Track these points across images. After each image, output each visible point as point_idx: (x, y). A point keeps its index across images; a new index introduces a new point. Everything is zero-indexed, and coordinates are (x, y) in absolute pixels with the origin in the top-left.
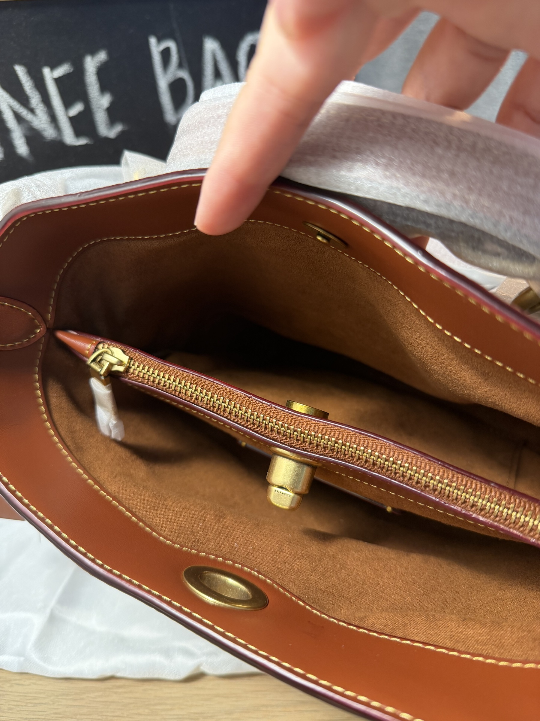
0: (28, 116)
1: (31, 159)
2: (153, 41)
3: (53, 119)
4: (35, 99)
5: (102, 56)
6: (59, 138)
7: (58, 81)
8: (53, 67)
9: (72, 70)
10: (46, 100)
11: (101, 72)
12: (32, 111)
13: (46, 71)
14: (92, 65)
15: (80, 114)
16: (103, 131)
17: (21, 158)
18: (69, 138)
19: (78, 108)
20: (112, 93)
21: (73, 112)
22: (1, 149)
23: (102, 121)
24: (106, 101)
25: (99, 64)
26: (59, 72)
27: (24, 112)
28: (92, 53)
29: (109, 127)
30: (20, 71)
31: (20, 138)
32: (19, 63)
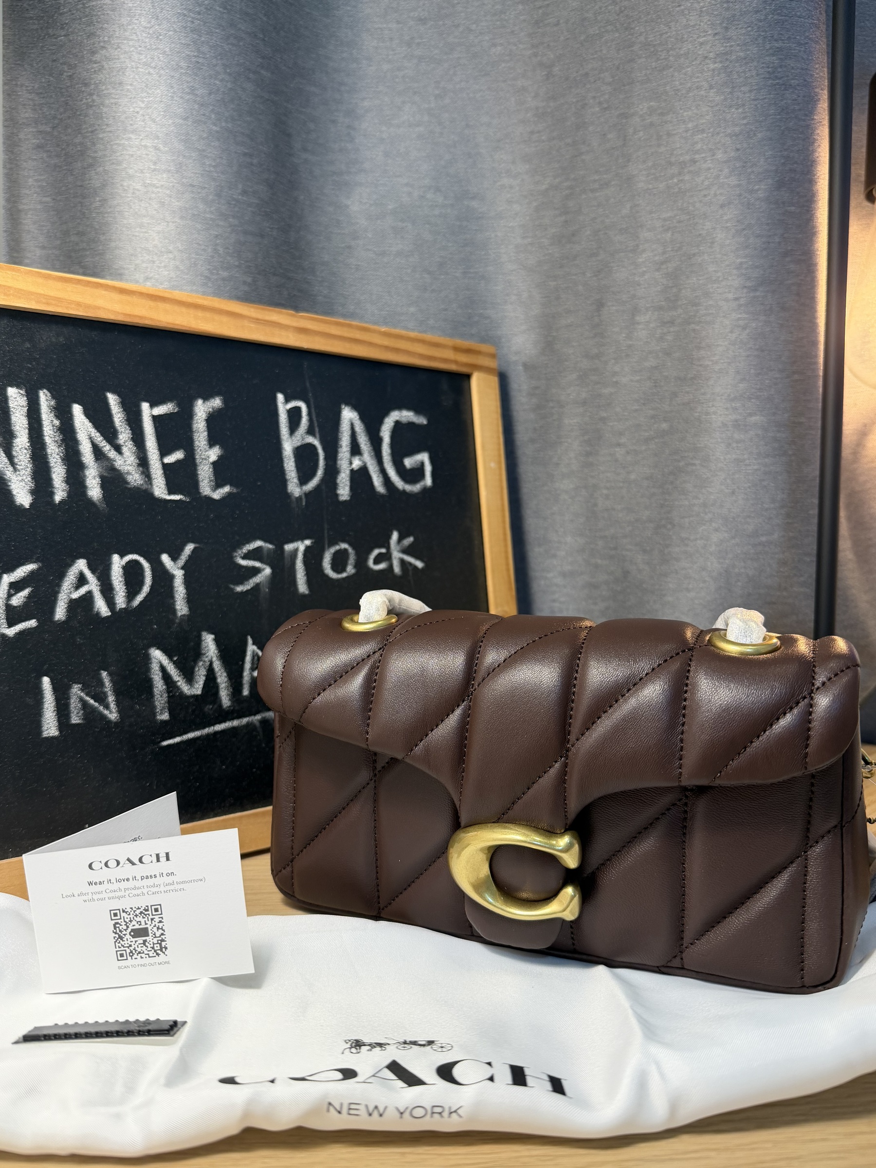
0: (112, 454)
1: (104, 507)
2: (280, 397)
3: (143, 462)
4: (124, 436)
5: (217, 402)
6: (145, 487)
7: (157, 420)
8: (153, 404)
9: (177, 410)
10: (138, 439)
11: (212, 419)
12: (118, 449)
13: (145, 406)
14: (204, 408)
15: (178, 462)
16: (206, 488)
17: (90, 502)
18: (160, 490)
19: (177, 456)
20: (222, 447)
21: (170, 459)
22: (64, 485)
23: (205, 473)
24: (214, 454)
25: (211, 410)
26: (161, 410)
27: (106, 448)
28: (206, 398)
29: (213, 484)
30: (113, 400)
31: (94, 478)
32: (114, 392)
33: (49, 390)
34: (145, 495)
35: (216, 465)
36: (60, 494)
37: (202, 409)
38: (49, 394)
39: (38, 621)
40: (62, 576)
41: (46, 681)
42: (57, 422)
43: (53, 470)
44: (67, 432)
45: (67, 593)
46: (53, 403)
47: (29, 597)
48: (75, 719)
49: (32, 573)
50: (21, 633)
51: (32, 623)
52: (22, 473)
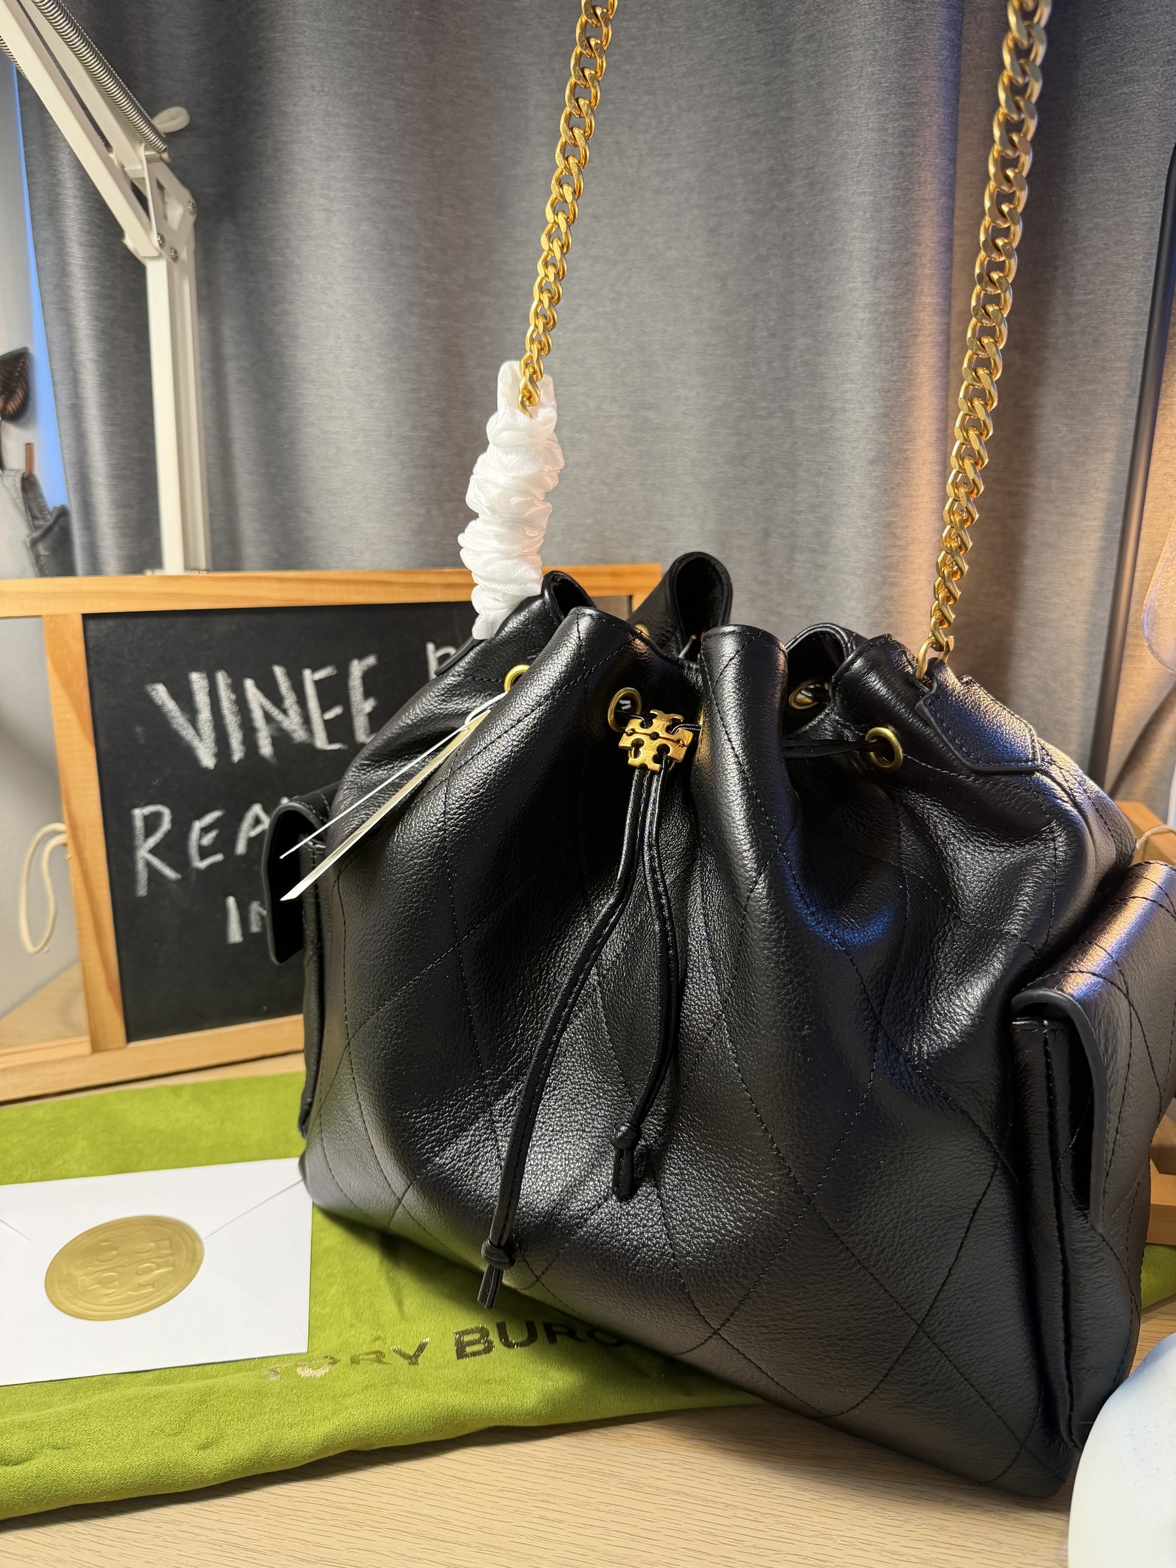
0: (279, 717)
1: (273, 761)
2: (430, 647)
3: (307, 721)
4: (290, 700)
5: (371, 660)
6: (308, 741)
7: (318, 684)
8: (314, 670)
9: (335, 673)
10: (302, 701)
11: (367, 676)
12: (285, 712)
13: (307, 673)
14: (358, 669)
15: (337, 717)
16: (361, 735)
17: (262, 759)
18: (321, 741)
19: (336, 711)
20: (377, 698)
21: (330, 715)
22: (241, 747)
23: (360, 724)
24: (369, 706)
25: (366, 668)
26: (321, 674)
27: (275, 712)
28: (361, 657)
29: (368, 731)
30: (279, 671)
31: (266, 738)
32: (279, 664)
33: (226, 671)
34: (308, 748)
35: (370, 715)
36: (238, 754)
37: (357, 669)
38: (226, 675)
39: (225, 855)
40: (240, 819)
41: (231, 902)
42: (233, 697)
43: (232, 737)
44: (242, 704)
45: (246, 832)
46: (229, 681)
47: (217, 838)
48: (255, 928)
49: (218, 820)
50: (211, 867)
51: (219, 857)
52: (207, 741)
